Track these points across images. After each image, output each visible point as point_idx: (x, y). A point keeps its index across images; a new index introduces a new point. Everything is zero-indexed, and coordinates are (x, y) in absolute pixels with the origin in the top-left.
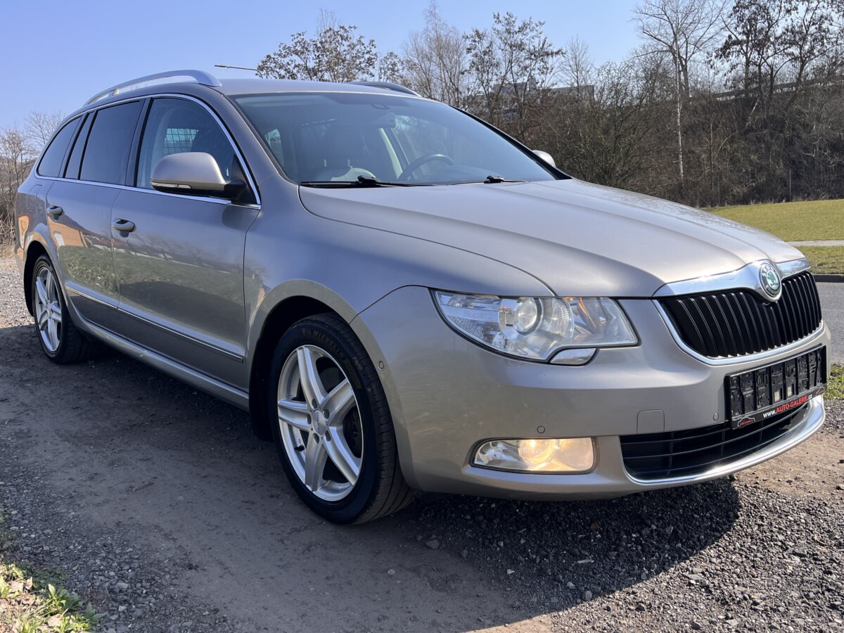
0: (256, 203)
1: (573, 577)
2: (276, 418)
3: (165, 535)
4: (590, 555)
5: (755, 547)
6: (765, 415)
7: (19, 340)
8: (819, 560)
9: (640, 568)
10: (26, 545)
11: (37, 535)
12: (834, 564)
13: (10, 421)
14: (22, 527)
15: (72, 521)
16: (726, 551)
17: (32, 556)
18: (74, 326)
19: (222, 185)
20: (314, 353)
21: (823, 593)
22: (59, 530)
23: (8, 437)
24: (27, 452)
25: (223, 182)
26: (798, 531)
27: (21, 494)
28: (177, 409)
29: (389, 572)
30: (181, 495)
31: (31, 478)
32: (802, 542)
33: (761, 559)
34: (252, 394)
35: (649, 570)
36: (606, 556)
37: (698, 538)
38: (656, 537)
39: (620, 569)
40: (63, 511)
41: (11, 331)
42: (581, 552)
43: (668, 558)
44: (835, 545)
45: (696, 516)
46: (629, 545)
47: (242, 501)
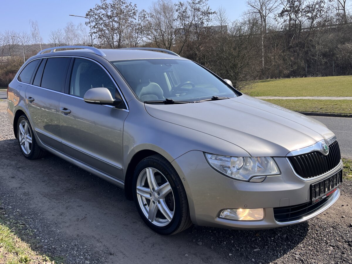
0: (127, 109)
1: (254, 256)
2: (136, 193)
3: (97, 240)
4: (258, 247)
5: (316, 243)
6: (323, 198)
7: (9, 147)
8: (339, 248)
9: (277, 252)
10: (45, 245)
11: (48, 240)
12: (345, 250)
13: (19, 188)
14: (41, 237)
15: (60, 234)
16: (306, 245)
17: (49, 250)
18: (37, 145)
19: (113, 101)
20: (153, 171)
21: (342, 262)
22: (55, 238)
23: (21, 195)
24: (31, 202)
25: (113, 100)
26: (331, 236)
27: (35, 222)
28: (85, 182)
29: (186, 255)
30: (98, 222)
31: (37, 214)
32: (333, 241)
33: (319, 248)
34: (126, 183)
35: (280, 253)
36: (264, 248)
37: (296, 239)
38: (280, 239)
39: (270, 253)
40: (55, 230)
41: (4, 142)
42: (255, 246)
43: (286, 248)
44: (344, 242)
45: (293, 230)
46: (272, 243)
47: (123, 225)
